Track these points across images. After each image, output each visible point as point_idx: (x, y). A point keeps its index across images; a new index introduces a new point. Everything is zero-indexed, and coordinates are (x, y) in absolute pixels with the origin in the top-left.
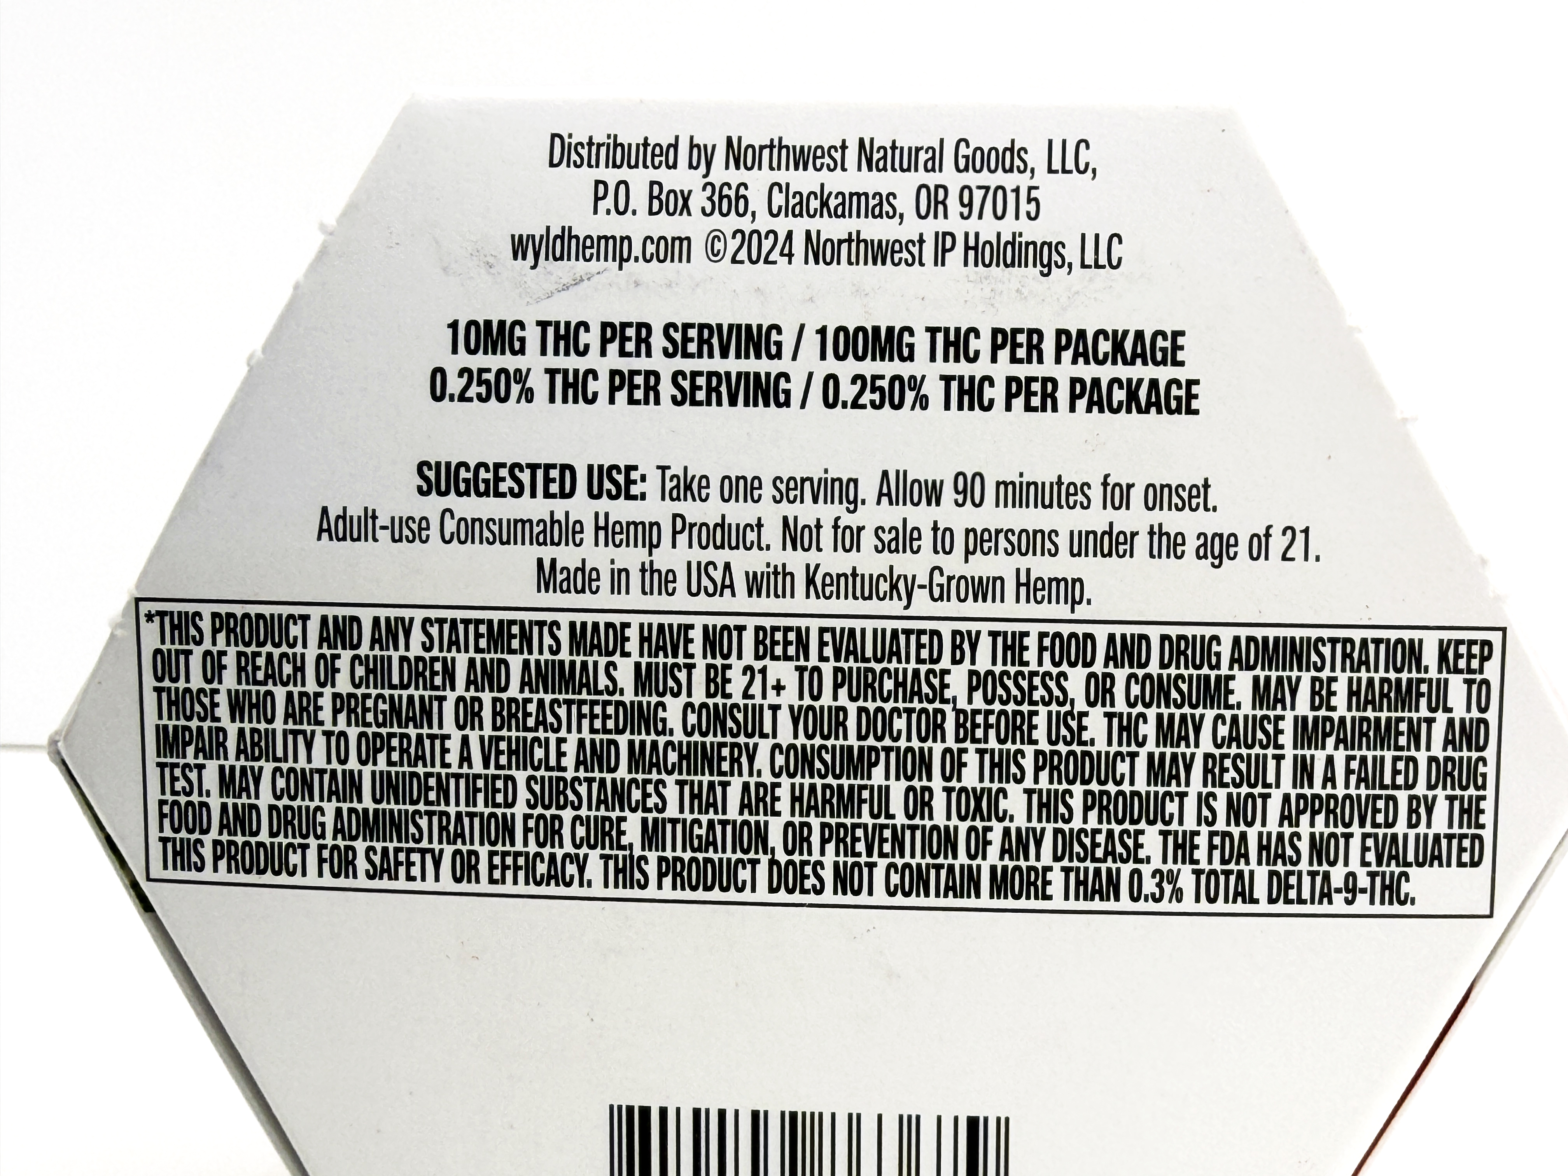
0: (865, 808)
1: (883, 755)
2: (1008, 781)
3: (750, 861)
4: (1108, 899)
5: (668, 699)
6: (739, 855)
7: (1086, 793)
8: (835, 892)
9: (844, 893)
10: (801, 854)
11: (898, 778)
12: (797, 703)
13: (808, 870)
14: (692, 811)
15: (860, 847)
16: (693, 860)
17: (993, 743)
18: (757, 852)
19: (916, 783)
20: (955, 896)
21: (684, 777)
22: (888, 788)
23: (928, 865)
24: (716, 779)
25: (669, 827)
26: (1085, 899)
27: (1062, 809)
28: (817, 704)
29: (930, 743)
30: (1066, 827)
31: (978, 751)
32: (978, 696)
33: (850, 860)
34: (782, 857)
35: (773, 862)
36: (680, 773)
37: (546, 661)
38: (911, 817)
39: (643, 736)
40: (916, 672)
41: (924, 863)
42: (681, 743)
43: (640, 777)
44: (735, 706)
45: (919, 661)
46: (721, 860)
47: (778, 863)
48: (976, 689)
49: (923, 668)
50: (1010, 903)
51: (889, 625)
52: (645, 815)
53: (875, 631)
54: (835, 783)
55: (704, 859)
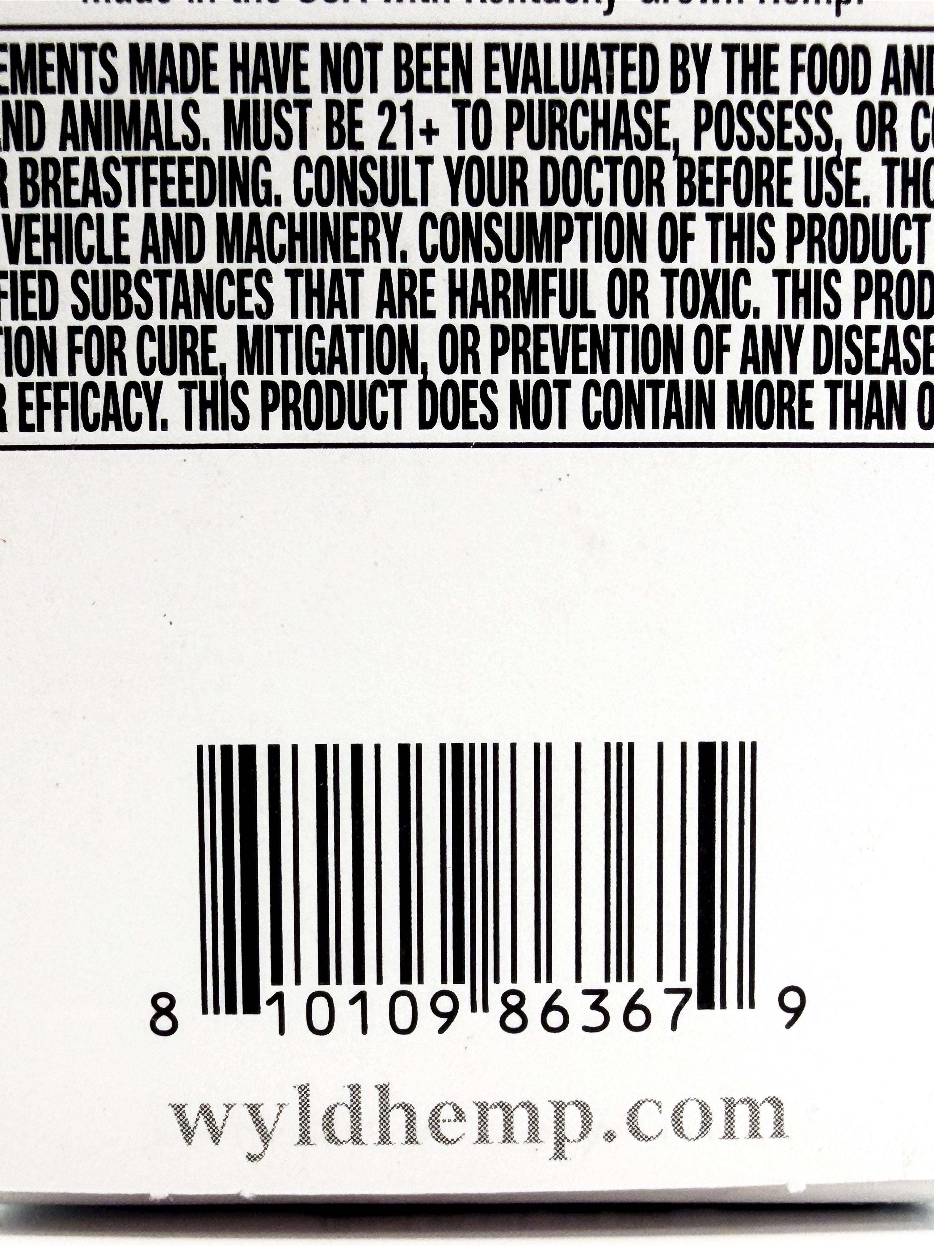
0: (554, 302)
1: (577, 225)
2: (751, 260)
3: (393, 383)
4: (890, 427)
5: (272, 153)
6: (377, 375)
7: (859, 274)
8: (513, 426)
9: (526, 426)
10: (464, 371)
11: (598, 259)
12: (455, 153)
13: (475, 394)
14: (309, 315)
15: (548, 359)
16: (313, 384)
17: (730, 206)
18: (402, 371)
19: (624, 265)
20: (680, 426)
21: (298, 265)
22: (584, 272)
23: (641, 383)
24: (343, 266)
25: (277, 338)
26: (859, 426)
27: (826, 299)
28: (483, 155)
29: (642, 207)
30: (831, 324)
31: (709, 216)
32: (709, 137)
33: (534, 378)
34: (437, 377)
35: (425, 384)
36: (292, 259)
37: (97, 103)
38: (616, 314)
39: (239, 208)
40: (622, 105)
41: (636, 379)
42: (292, 216)
43: (234, 267)
44: (369, 159)
45: (627, 88)
46: (351, 383)
47: (432, 386)
48: (707, 127)
49: (632, 99)
50: (756, 434)
51: (584, 38)
52: (243, 322)
53: (564, 47)
54: (509, 267)
55: (328, 383)
